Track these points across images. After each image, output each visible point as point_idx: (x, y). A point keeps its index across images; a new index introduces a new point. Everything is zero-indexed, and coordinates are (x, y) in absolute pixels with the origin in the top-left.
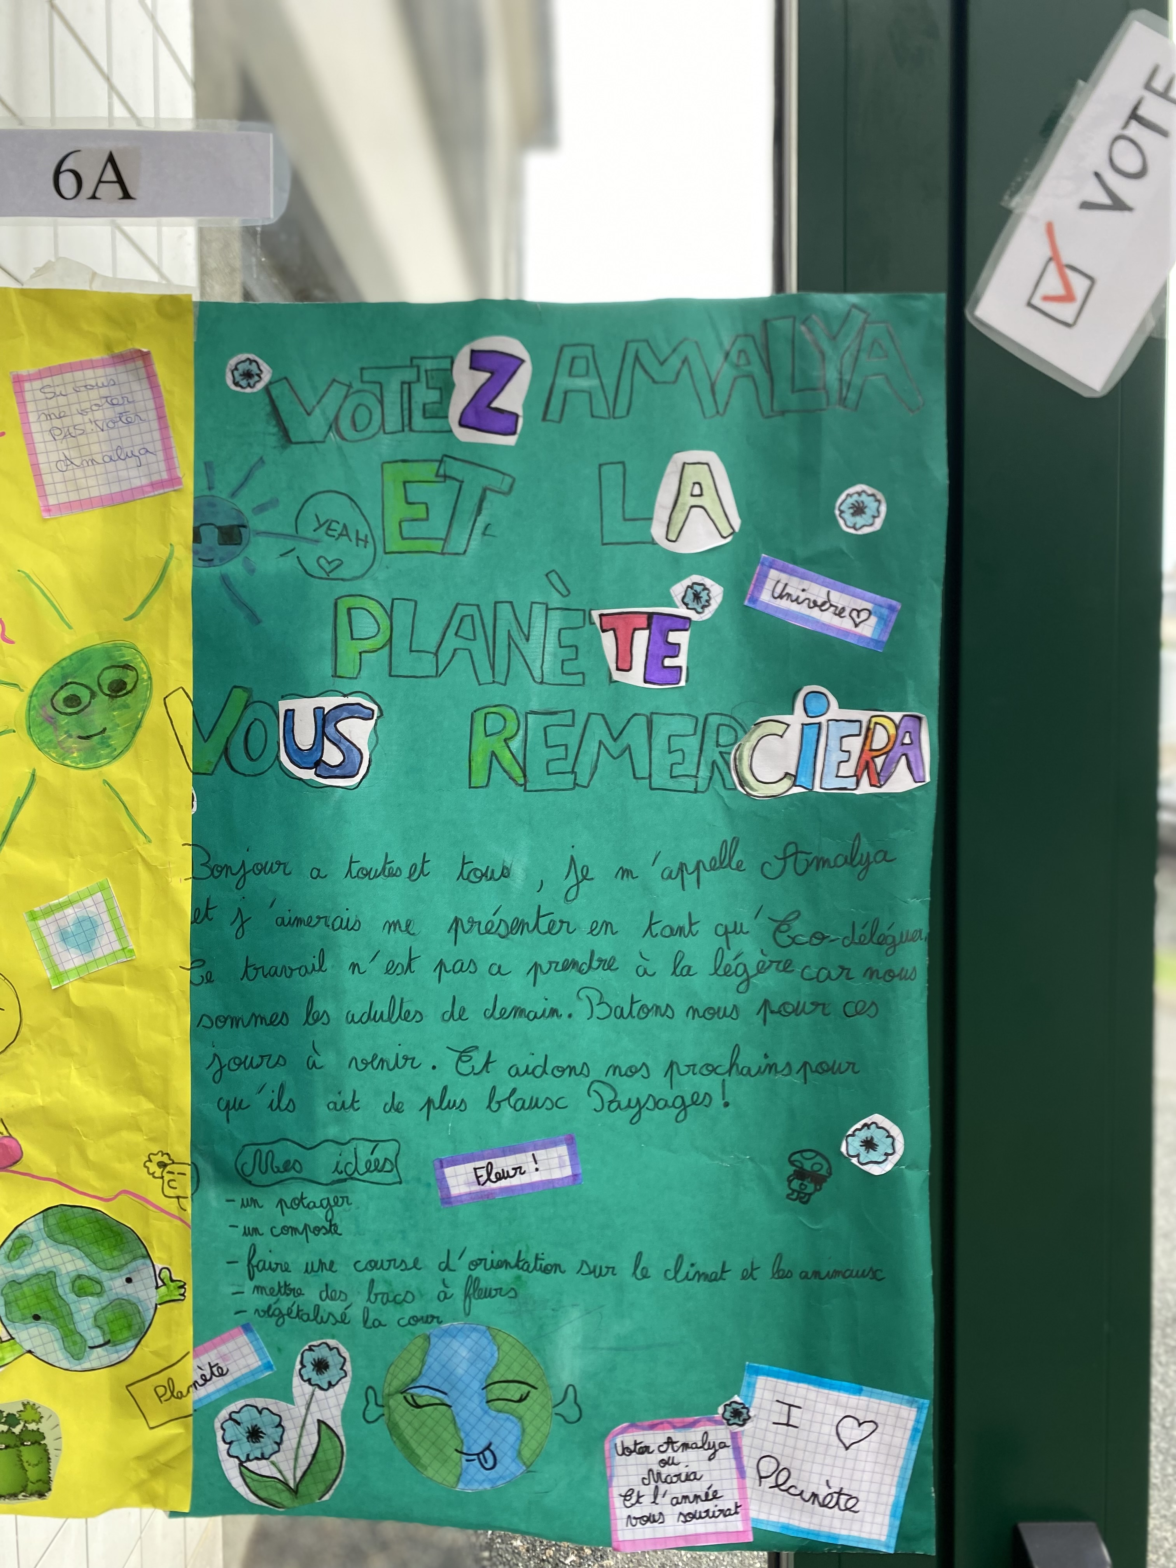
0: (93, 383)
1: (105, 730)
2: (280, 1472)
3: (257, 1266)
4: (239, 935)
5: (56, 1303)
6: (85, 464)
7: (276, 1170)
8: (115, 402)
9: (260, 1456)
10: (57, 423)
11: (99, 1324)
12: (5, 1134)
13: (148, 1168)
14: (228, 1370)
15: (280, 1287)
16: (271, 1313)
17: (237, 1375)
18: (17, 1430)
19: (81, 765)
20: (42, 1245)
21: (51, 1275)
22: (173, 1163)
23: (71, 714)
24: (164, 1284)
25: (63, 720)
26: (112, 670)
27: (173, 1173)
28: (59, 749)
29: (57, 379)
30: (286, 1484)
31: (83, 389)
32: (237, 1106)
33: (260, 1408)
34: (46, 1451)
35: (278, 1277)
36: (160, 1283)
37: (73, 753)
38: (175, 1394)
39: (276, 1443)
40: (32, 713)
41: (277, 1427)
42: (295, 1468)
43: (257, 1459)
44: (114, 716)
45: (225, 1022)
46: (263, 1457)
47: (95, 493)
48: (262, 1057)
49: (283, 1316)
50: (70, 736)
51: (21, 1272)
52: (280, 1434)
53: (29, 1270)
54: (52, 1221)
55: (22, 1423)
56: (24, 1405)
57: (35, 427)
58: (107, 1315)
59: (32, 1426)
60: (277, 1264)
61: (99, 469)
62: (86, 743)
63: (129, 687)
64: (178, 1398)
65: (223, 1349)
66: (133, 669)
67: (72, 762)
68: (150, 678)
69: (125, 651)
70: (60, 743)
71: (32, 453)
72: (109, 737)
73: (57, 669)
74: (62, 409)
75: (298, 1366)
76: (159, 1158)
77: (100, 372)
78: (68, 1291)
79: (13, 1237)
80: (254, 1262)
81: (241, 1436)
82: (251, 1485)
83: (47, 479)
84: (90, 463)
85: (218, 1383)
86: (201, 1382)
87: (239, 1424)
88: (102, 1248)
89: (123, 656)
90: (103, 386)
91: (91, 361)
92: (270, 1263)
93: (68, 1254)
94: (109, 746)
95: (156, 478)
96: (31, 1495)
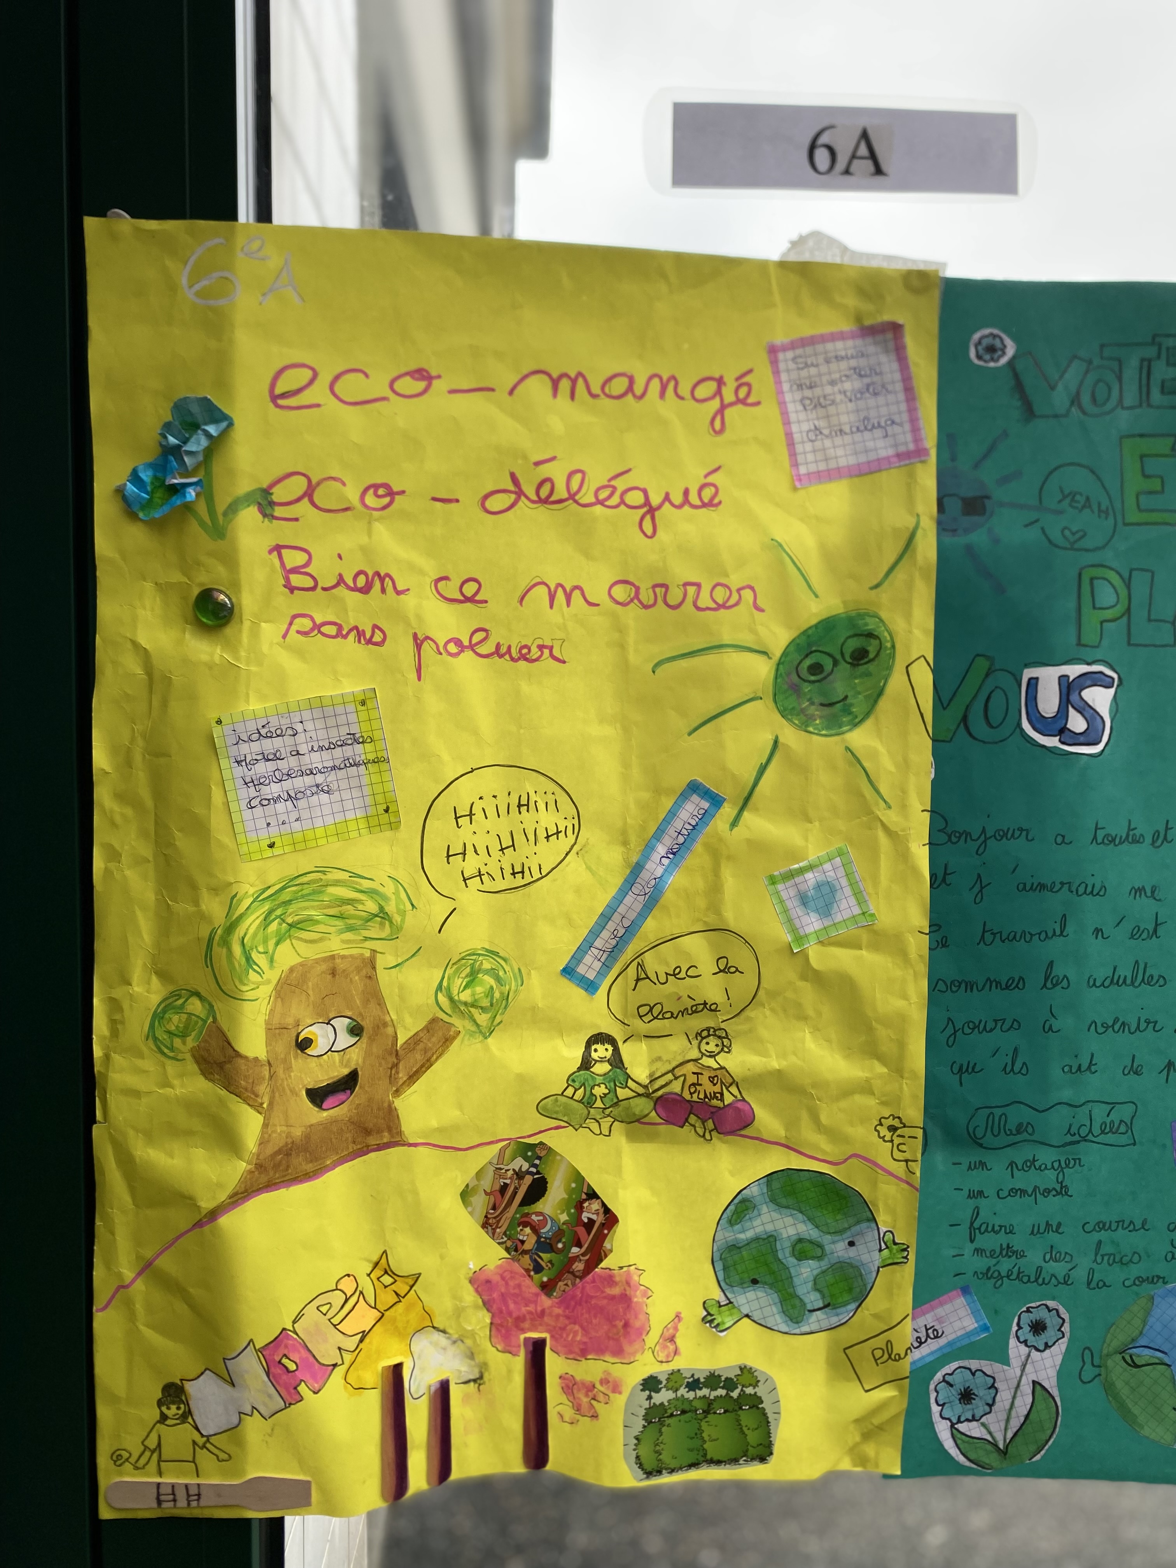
0: (843, 353)
1: (846, 697)
2: (990, 1433)
3: (979, 1229)
4: (978, 900)
5: (775, 1267)
6: (833, 433)
7: (1008, 1133)
8: (863, 373)
9: (970, 1418)
10: (808, 393)
11: (818, 1287)
12: (739, 1097)
13: (878, 1132)
14: (943, 1333)
15: (1002, 1249)
16: (989, 1275)
17: (952, 1337)
18: (735, 1394)
19: (824, 732)
20: (764, 1209)
21: (770, 1239)
22: (905, 1126)
23: (814, 682)
24: (887, 1247)
25: (807, 688)
26: (855, 639)
27: (903, 1137)
28: (802, 716)
29: (809, 350)
30: (995, 1445)
31: (834, 360)
32: (970, 1070)
33: (973, 1371)
34: (765, 1415)
35: (1002, 1239)
36: (883, 1246)
37: (815, 720)
38: (893, 1357)
39: (988, 1404)
40: (779, 680)
41: (990, 1388)
42: (1006, 1429)
43: (968, 1420)
44: (855, 684)
45: (959, 986)
46: (974, 1419)
47: (843, 462)
48: (996, 1021)
49: (1002, 1278)
50: (812, 703)
51: (742, 1236)
52: (993, 1395)
53: (750, 1234)
54: (776, 1185)
55: (740, 1387)
56: (741, 1369)
57: (788, 397)
58: (827, 1278)
59: (749, 1390)
60: (1001, 1226)
61: (848, 439)
62: (827, 711)
63: (871, 656)
64: (895, 1360)
65: (940, 1311)
66: (876, 637)
67: (815, 729)
68: (893, 647)
69: (868, 620)
70: (803, 711)
71: (787, 423)
72: (851, 705)
73: (804, 638)
74: (813, 379)
75: (1015, 1328)
76: (890, 1122)
77: (850, 343)
78: (787, 1255)
79: (736, 1201)
80: (976, 1225)
81: (952, 1398)
82: (961, 1446)
83: (799, 448)
84: (838, 433)
85: (932, 1346)
86: (916, 1344)
87: (951, 1386)
88: (825, 1212)
89: (866, 624)
90: (852, 357)
91: (842, 333)
92: (994, 1225)
93: (790, 1218)
94: (850, 713)
95: (902, 449)
96: (753, 1459)
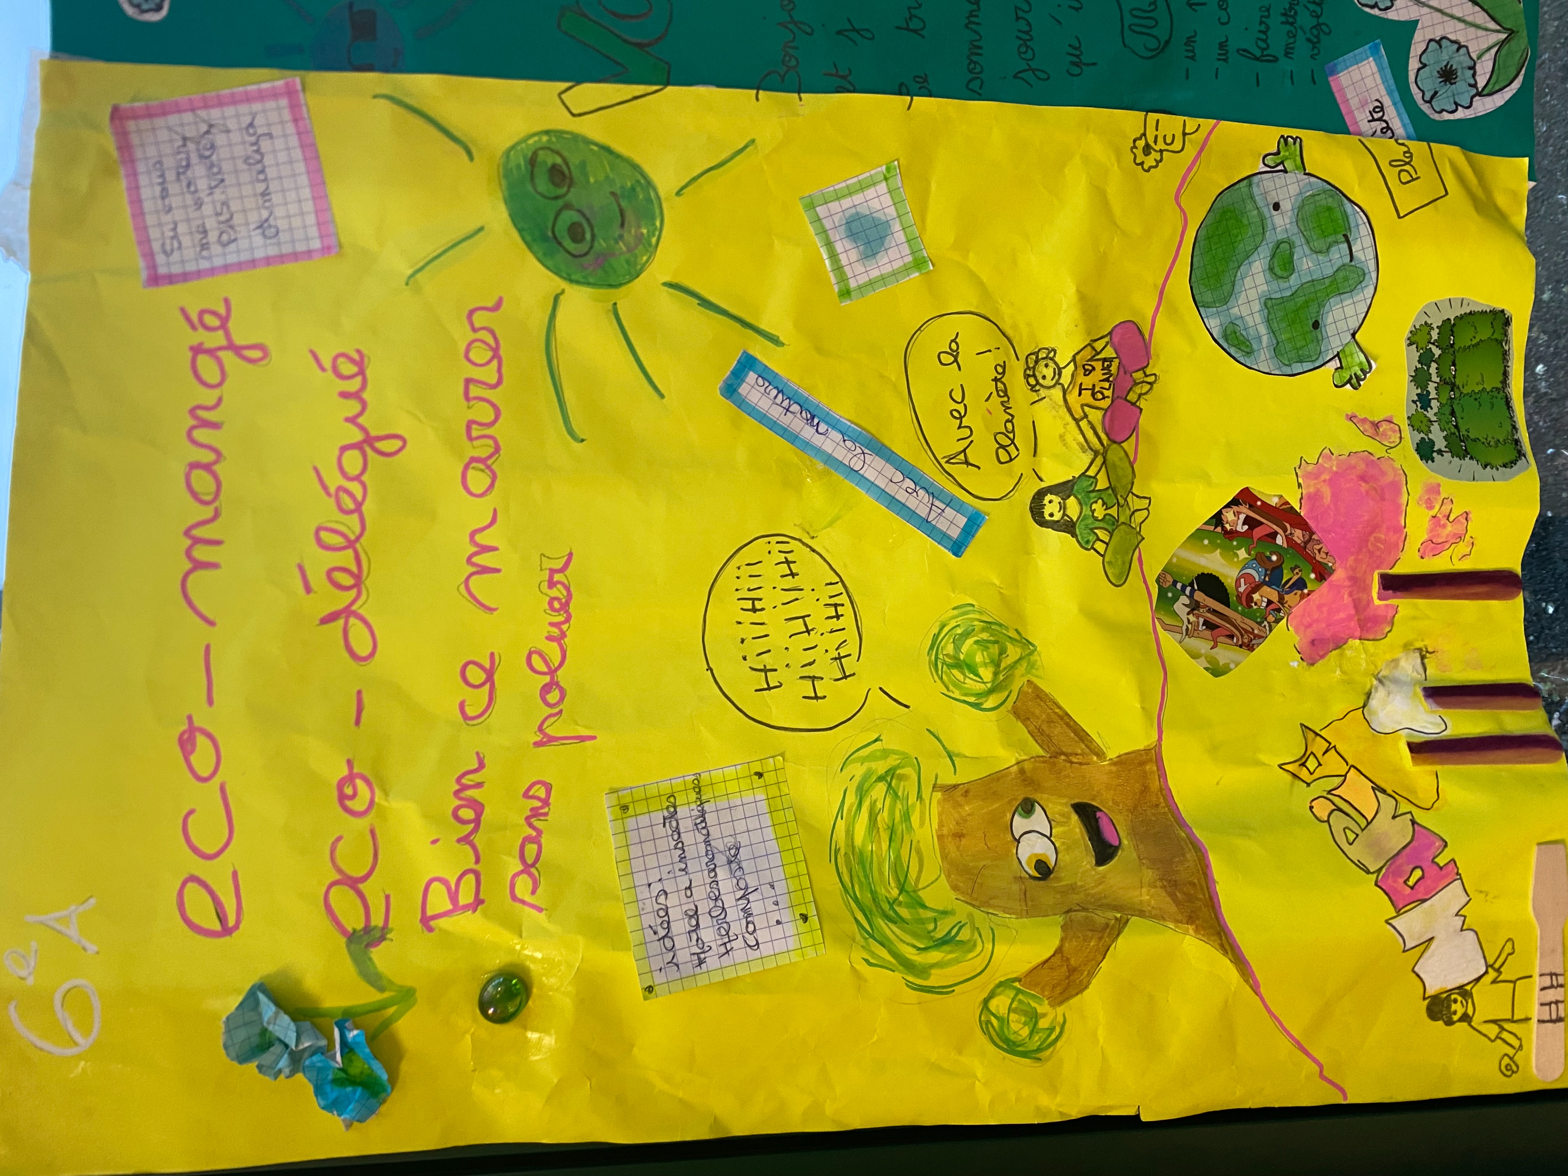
0: (158, 189)
1: (613, 194)
2: (1489, 49)
3: (1263, 50)
4: (869, 35)
5: (1300, 300)
6: (267, 204)
7: (1153, 7)
8: (184, 163)
9: (1472, 72)
10: (213, 236)
11: (1325, 248)
12: (1107, 339)
13: (1151, 167)
14: (1377, 100)
15: (1287, 23)
16: (1315, 40)
17: (1383, 92)
18: (1437, 352)
19: (658, 224)
20: (1235, 311)
21: (1269, 304)
22: (1144, 134)
23: (593, 236)
24: (1282, 163)
25: (601, 244)
26: (537, 181)
27: (1156, 137)
28: (637, 251)
29: (154, 233)
30: (1503, 43)
31: (167, 202)
32: (1077, 53)
33: (1420, 66)
34: (1463, 316)
35: (1275, 20)
36: (1280, 167)
37: (642, 234)
38: (1407, 160)
39: (1458, 50)
40: (591, 280)
41: (1441, 47)
42: (1486, 29)
43: (1474, 75)
44: (596, 182)
45: (975, 63)
46: (1473, 68)
47: (306, 193)
48: (1018, 18)
49: (1319, 25)
50: (621, 237)
51: (1265, 339)
52: (1449, 43)
53: (1263, 330)
54: (1208, 297)
55: (1430, 346)
56: (1410, 345)
57: (218, 262)
58: (1315, 237)
59: (1435, 335)
60: (1261, 23)
61: (274, 186)
62: (630, 217)
63: (559, 160)
64: (1411, 157)
65: (1354, 103)
66: (535, 154)
67: (654, 235)
68: (547, 132)
69: (512, 164)
70: (630, 250)
71: (253, 263)
72: (622, 187)
74: (194, 229)
75: (1376, 12)
76: (1139, 152)
77: (143, 180)
78: (1286, 285)
79: (1225, 345)
80: (1258, 53)
81: (1449, 93)
82: (1503, 85)
83: (287, 249)
84: (267, 198)
85: (1391, 114)
86: (1389, 133)
87: (1436, 93)
88: (1240, 238)
89: (518, 166)
90: (162, 176)
91: (129, 189)
92: (1260, 31)
93: (1246, 281)
94: (633, 189)
95: (287, 115)
96: (1506, 334)
